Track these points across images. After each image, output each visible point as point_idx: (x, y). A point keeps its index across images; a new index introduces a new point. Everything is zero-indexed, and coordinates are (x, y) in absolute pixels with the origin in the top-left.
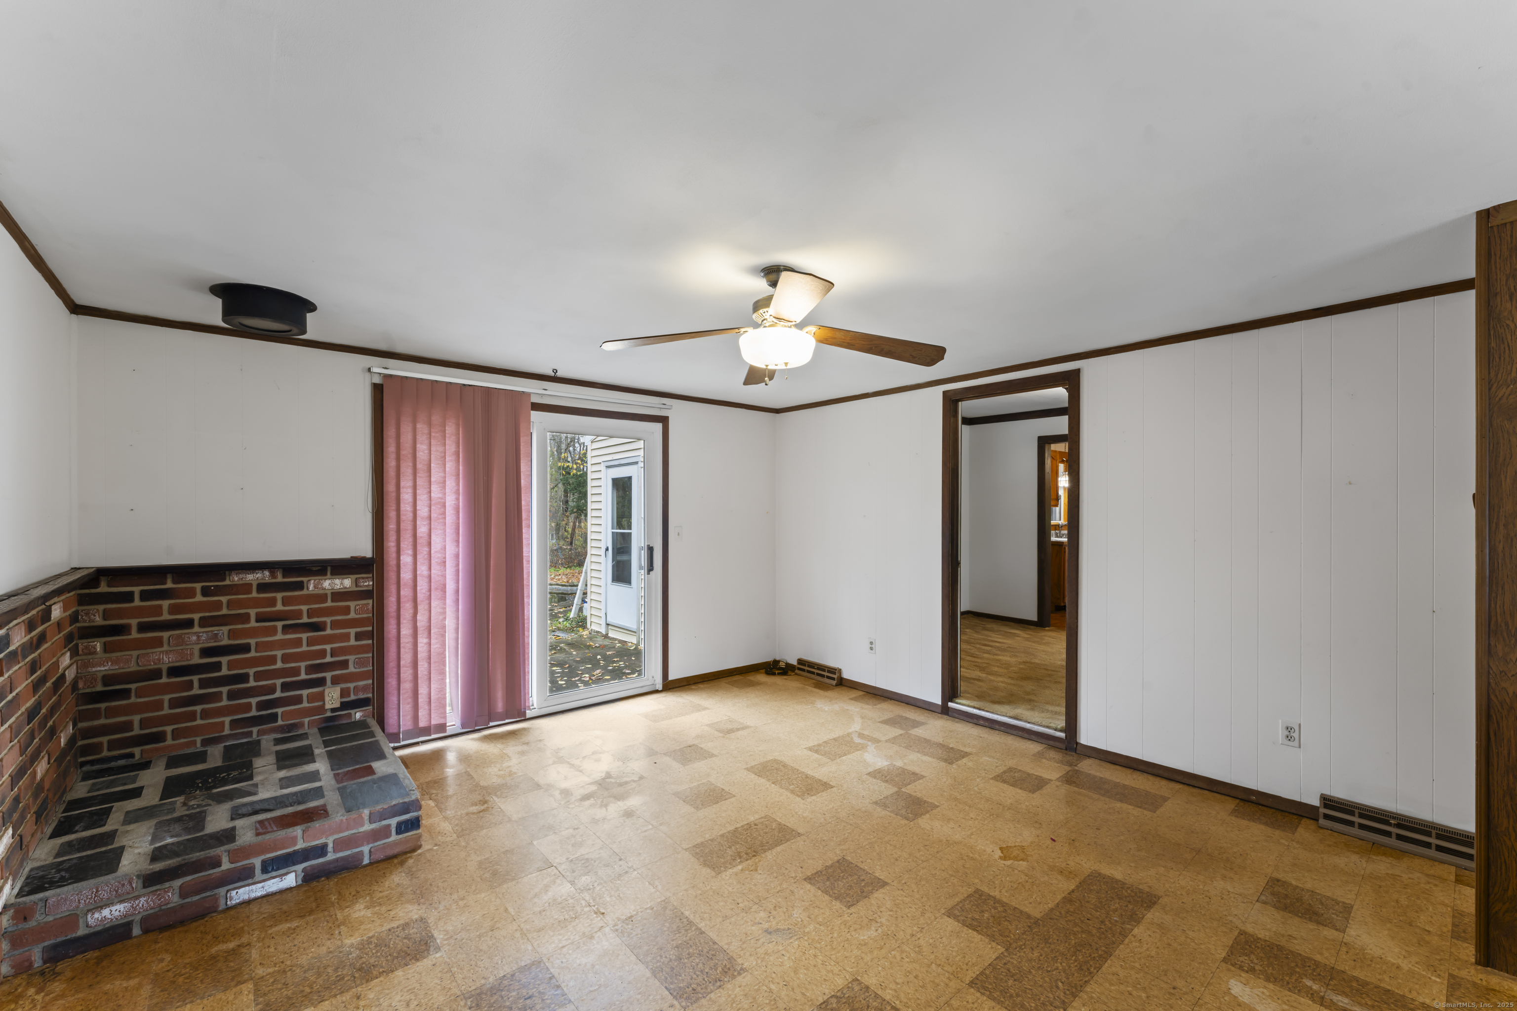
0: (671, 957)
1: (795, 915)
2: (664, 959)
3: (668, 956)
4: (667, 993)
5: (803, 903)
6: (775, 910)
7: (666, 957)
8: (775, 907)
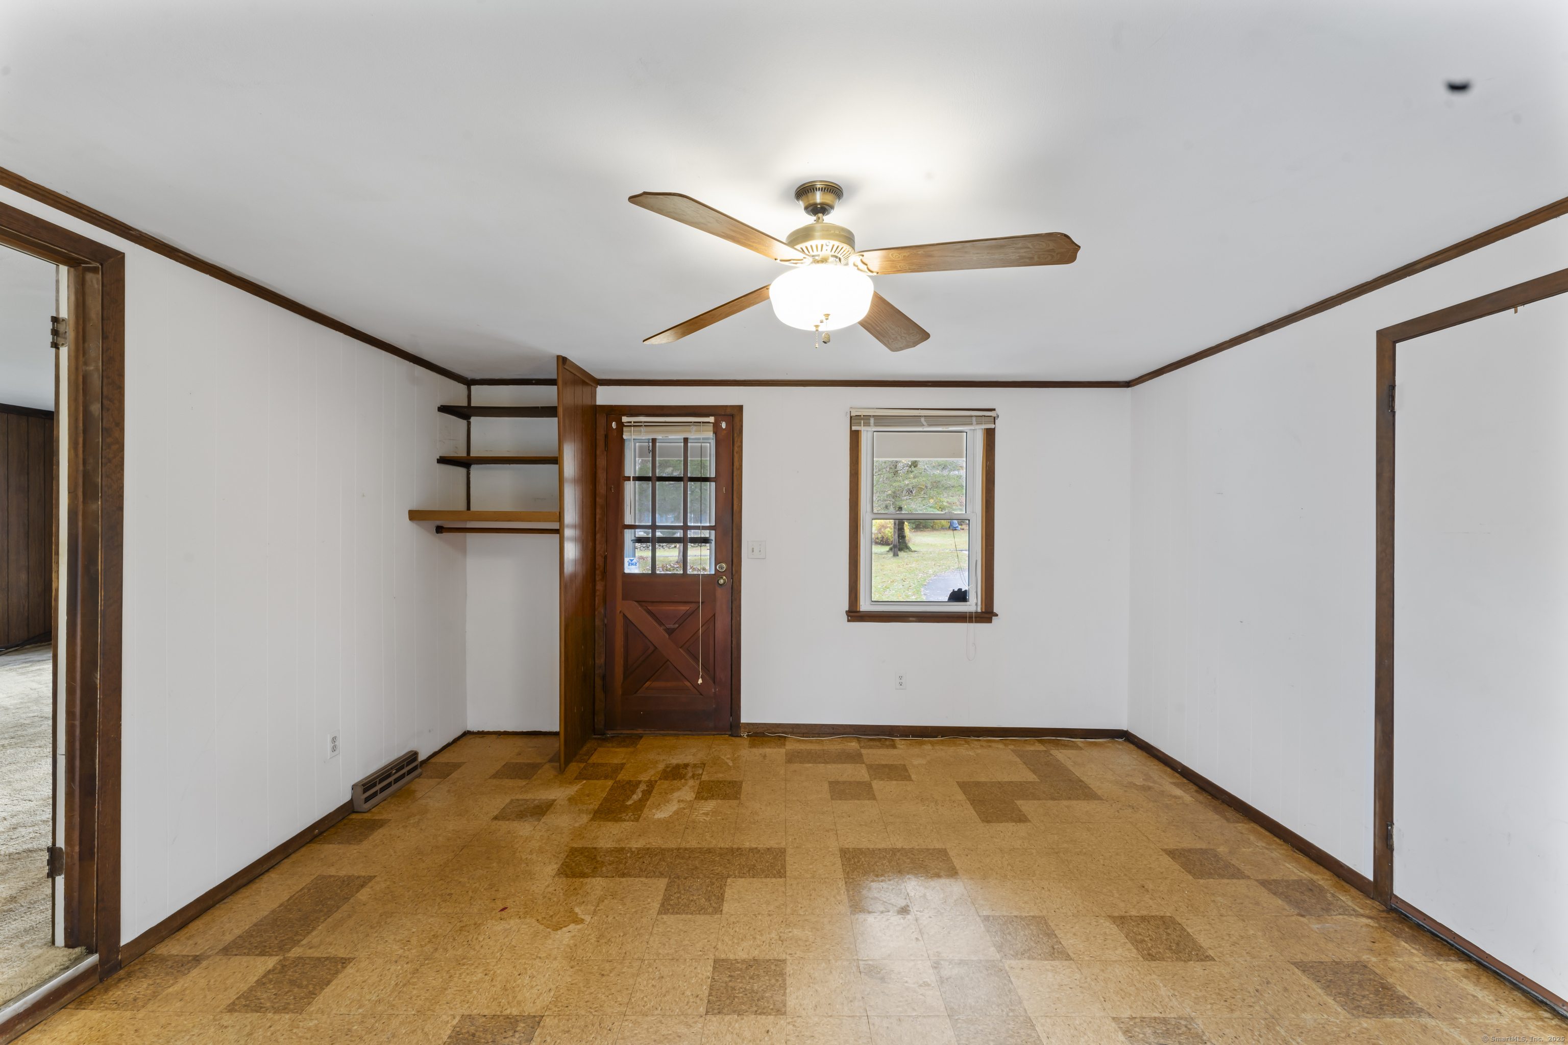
0: (997, 1008)
1: (841, 982)
2: (1005, 1010)
3: (1000, 1011)
4: (1012, 979)
5: (819, 989)
6: (855, 998)
7: (1002, 1011)
8: (851, 1001)
